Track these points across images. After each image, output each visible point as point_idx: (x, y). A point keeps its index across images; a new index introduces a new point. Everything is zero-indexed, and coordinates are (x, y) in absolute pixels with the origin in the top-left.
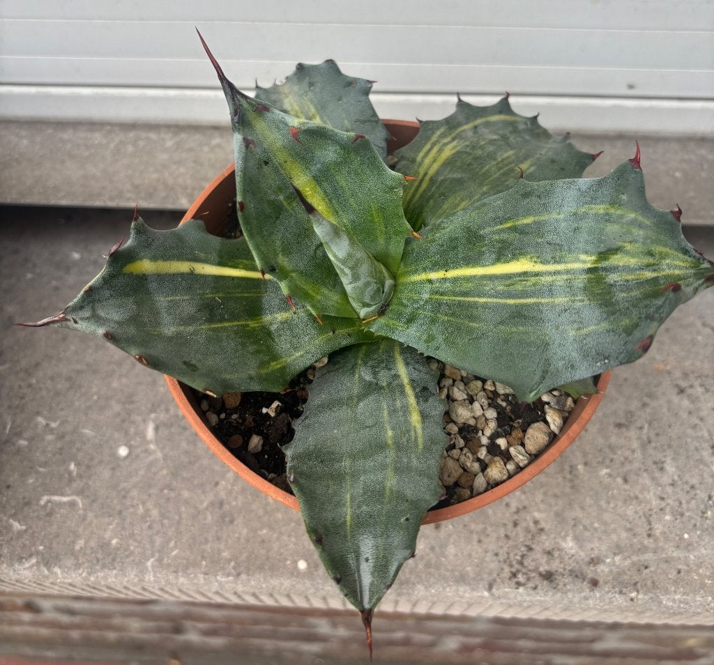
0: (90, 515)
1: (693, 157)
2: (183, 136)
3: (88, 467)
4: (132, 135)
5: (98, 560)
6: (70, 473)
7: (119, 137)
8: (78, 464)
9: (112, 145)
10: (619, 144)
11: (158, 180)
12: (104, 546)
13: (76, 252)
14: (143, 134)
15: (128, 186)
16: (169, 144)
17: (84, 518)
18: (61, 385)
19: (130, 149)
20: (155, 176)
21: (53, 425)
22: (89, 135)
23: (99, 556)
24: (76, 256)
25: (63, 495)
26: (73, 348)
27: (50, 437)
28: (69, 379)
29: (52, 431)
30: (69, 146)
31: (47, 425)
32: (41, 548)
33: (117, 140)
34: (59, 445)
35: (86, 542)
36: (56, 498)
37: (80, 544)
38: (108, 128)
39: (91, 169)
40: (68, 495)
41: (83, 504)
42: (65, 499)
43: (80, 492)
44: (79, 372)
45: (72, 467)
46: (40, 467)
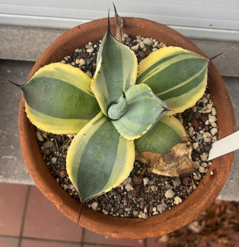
0: (19, 163)
1: (230, 49)
2: (46, 32)
3: (17, 147)
4: (27, 31)
5: (22, 177)
6: (11, 149)
7: (23, 32)
8: (14, 146)
9: (20, 35)
10: (204, 42)
11: (38, 50)
12: (24, 172)
13: (9, 70)
14: (32, 31)
15: (27, 52)
16: (41, 35)
17: (17, 164)
18: (7, 119)
19: (27, 37)
20: (36, 48)
21: (5, 132)
22: (12, 30)
23: (23, 175)
24: (9, 71)
25: (10, 156)
26: (10, 106)
27: (4, 137)
28: (9, 117)
29: (5, 135)
30: (5, 35)
31: (3, 132)
32: (4, 172)
33: (22, 33)
34: (7, 139)
35: (18, 171)
36: (8, 157)
37: (16, 172)
38: (19, 28)
39: (14, 45)
40: (12, 156)
41: (17, 159)
42: (10, 157)
43: (15, 155)
44: (12, 114)
45: (12, 147)
46: (2, 146)
